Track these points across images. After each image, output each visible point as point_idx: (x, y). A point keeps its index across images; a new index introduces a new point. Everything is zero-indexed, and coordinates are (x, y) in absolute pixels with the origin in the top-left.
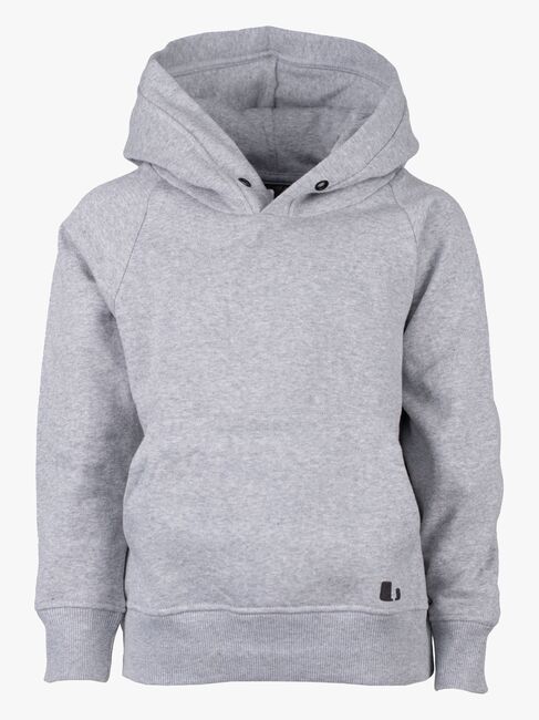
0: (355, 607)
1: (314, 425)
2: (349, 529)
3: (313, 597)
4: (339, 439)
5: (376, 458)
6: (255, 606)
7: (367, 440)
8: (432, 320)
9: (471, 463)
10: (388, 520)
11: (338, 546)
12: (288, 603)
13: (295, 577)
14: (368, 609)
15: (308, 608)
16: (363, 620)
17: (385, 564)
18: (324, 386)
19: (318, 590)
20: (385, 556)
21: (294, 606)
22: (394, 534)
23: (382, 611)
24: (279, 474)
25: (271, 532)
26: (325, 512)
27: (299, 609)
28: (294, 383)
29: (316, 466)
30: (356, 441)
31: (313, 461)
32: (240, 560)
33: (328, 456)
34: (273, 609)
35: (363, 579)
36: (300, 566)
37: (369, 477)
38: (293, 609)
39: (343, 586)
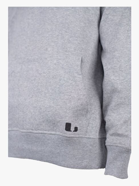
0: (58, 133)
1: (46, 59)
2: (55, 100)
3: (42, 127)
4: (55, 64)
5: (70, 72)
6: (24, 129)
7: (67, 64)
8: (108, 21)
9: (122, 78)
10: (70, 97)
11: (50, 107)
12: (33, 129)
13: (35, 118)
14: (61, 134)
15: (40, 132)
16: (60, 138)
17: (67, 115)
18: (53, 44)
19: (44, 124)
20: (68, 112)
21: (36, 130)
22: (73, 103)
23: (66, 135)
24: (33, 78)
25: (29, 100)
26: (47, 93)
27: (37, 132)
28: (42, 43)
29: (45, 74)
30: (63, 65)
31: (44, 73)
32: (20, 111)
33: (50, 70)
34: (29, 131)
35: (59, 121)
36: (37, 114)
37: (66, 79)
38: (35, 132)
39: (53, 123)
